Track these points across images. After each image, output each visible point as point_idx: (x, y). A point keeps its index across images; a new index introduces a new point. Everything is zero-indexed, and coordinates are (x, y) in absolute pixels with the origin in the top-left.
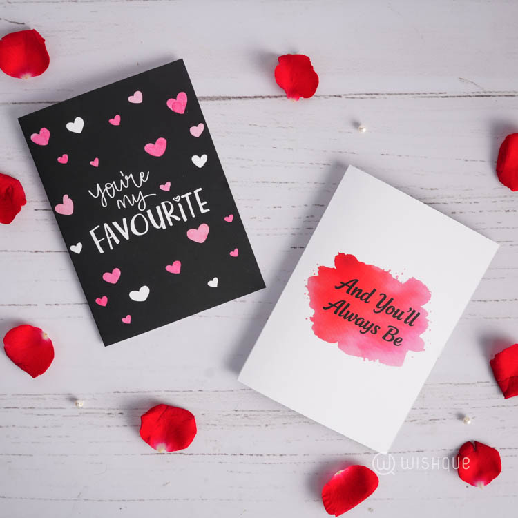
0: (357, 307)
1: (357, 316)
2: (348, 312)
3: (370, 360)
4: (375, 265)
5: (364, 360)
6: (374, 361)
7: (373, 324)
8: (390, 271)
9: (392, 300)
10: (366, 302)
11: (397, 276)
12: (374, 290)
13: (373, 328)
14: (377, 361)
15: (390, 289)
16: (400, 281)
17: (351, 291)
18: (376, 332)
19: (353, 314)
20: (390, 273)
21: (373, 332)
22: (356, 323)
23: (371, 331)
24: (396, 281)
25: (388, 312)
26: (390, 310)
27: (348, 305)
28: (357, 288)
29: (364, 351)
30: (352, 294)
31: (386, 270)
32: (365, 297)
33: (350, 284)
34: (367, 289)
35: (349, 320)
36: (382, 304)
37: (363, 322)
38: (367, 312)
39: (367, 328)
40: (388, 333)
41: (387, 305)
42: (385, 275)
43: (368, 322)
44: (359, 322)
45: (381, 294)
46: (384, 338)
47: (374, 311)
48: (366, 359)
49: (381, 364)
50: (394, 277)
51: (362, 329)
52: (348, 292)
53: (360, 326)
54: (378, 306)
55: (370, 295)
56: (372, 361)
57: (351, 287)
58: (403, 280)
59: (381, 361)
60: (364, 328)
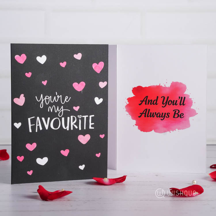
0: (153, 109)
1: (156, 113)
2: (151, 113)
3: (173, 131)
4: (152, 85)
5: (170, 132)
6: (175, 130)
7: (165, 113)
8: (160, 84)
9: (168, 97)
10: (156, 104)
11: (165, 85)
12: (158, 97)
13: (166, 115)
14: (177, 130)
15: (165, 93)
16: (168, 87)
17: (147, 103)
18: (169, 116)
19: (153, 113)
20: (160, 85)
21: (167, 117)
22: (157, 117)
23: (166, 117)
24: (165, 88)
25: (169, 104)
26: (170, 103)
27: (149, 110)
28: (149, 100)
29: (168, 128)
30: (148, 104)
31: (158, 85)
32: (154, 102)
33: (145, 100)
34: (154, 98)
35: (153, 117)
36: (165, 102)
37: (160, 115)
38: (159, 109)
39: (163, 116)
40: (175, 114)
41: (167, 101)
42: (159, 87)
43: (162, 113)
44: (158, 116)
45: (162, 97)
46: (174, 117)
47: (162, 106)
48: (171, 131)
49: (180, 130)
50: (163, 86)
51: (161, 118)
52: (146, 104)
53: (160, 117)
54: (163, 104)
55: (157, 100)
56: (174, 131)
57: (146, 101)
58: (168, 85)
59: (179, 129)
60: (162, 117)
